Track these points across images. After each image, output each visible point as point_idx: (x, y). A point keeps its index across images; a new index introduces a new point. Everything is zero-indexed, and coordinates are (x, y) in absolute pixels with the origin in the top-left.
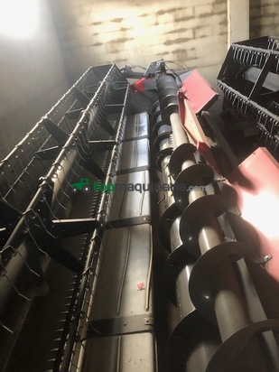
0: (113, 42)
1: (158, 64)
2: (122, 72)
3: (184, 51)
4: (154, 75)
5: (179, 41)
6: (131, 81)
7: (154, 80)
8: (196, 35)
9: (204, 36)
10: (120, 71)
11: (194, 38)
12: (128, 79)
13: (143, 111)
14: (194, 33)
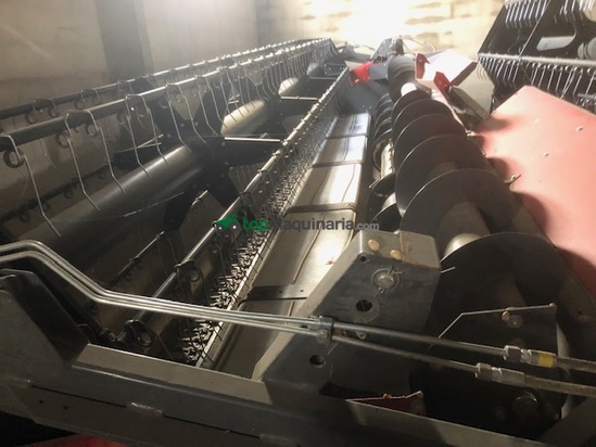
0: (332, 16)
1: (394, 42)
2: (341, 51)
3: (435, 35)
4: (385, 59)
5: (428, 20)
6: (352, 65)
7: (385, 64)
8: (455, 14)
9: (466, 16)
10: (337, 49)
11: (452, 17)
12: (347, 63)
13: (363, 112)
14: (452, 10)
